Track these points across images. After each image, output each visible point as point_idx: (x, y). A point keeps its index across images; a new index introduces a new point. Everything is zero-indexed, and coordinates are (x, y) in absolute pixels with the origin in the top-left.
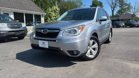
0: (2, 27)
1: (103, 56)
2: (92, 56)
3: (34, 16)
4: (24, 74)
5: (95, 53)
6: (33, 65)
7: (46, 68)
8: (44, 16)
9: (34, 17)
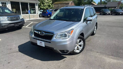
0: (3, 20)
1: (87, 50)
2: (79, 51)
3: (29, 4)
4: (28, 67)
5: (81, 48)
6: (33, 58)
7: (43, 62)
8: (38, 5)
9: (29, 6)
